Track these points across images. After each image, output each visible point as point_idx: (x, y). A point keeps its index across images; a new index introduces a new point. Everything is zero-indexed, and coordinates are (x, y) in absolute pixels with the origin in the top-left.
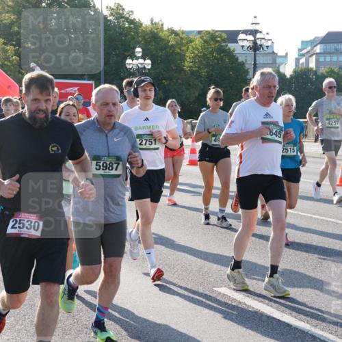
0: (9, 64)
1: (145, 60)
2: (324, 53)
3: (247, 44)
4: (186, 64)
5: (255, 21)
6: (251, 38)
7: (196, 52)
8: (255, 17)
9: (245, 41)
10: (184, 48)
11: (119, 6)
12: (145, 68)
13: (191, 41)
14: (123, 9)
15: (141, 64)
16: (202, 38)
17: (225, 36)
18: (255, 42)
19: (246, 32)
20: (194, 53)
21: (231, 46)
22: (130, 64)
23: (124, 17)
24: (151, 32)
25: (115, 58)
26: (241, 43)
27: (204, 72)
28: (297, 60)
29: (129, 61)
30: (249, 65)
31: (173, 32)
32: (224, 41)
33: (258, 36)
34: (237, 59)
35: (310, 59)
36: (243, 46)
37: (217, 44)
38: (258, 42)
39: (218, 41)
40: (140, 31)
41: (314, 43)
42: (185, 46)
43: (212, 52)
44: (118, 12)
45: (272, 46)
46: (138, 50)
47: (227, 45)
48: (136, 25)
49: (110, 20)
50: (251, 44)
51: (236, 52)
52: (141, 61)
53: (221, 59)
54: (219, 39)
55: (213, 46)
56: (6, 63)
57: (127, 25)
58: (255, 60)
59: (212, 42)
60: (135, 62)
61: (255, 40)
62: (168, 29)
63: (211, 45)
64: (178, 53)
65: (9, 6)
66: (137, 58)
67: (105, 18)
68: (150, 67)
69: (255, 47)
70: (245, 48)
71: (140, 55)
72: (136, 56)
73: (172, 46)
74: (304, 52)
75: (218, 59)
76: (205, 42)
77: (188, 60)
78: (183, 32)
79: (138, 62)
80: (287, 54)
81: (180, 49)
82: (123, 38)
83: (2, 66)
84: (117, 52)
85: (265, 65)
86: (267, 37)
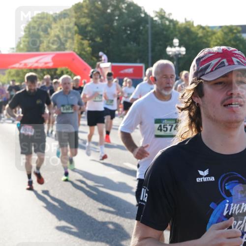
0: (85, 53)
1: (180, 48)
7: (218, 41)
10: (209, 39)
11: (162, 10)
12: (180, 54)
13: (214, 33)
14: (165, 13)
15: (178, 51)
16: (222, 31)
17: (240, 29)
20: (216, 42)
21: (244, 36)
22: (170, 51)
23: (165, 18)
24: (185, 28)
25: (159, 47)
29: (169, 49)
31: (201, 27)
32: (239, 32)
37: (234, 35)
39: (235, 33)
40: (177, 26)
42: (210, 36)
43: (230, 41)
46: (176, 41)
47: (241, 36)
48: (174, 23)
49: (156, 21)
52: (177, 49)
54: (235, 31)
55: (231, 36)
56: (83, 52)
57: (167, 23)
59: (230, 34)
60: (173, 49)
62: (198, 26)
64: (204, 43)
65: (85, 13)
66: (175, 47)
67: (152, 19)
68: (184, 53)
71: (177, 44)
72: (174, 45)
73: (201, 37)
76: (225, 33)
78: (209, 27)
81: (206, 39)
82: (165, 33)
83: (80, 55)
84: (161, 43)
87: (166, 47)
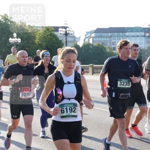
1: (18, 39)
2: (95, 37)
3: (62, 33)
4: (36, 41)
5: (66, 23)
6: (64, 30)
7: (41, 36)
8: (66, 21)
9: (62, 31)
10: (36, 34)
11: (6, 15)
12: (18, 42)
14: (8, 16)
15: (16, 40)
17: (53, 29)
18: (66, 32)
19: (62, 27)
20: (40, 36)
21: (56, 33)
22: (11, 40)
23: (8, 20)
25: (4, 38)
26: (60, 32)
27: (44, 45)
28: (85, 40)
29: (10, 39)
30: (64, 41)
32: (53, 31)
33: (67, 29)
34: (59, 39)
35: (90, 39)
36: (61, 34)
37: (50, 32)
39: (50, 31)
41: (91, 32)
42: (36, 33)
44: (5, 17)
45: (74, 34)
47: (54, 33)
49: (2, 21)
50: (64, 33)
51: (58, 36)
52: (16, 39)
53: (52, 39)
54: (50, 30)
57: (9, 23)
58: (66, 40)
59: (47, 31)
60: (13, 40)
63: (47, 32)
64: (32, 36)
66: (14, 38)
68: (20, 42)
69: (66, 34)
71: (16, 36)
72: (14, 37)
73: (30, 33)
74: (87, 36)
75: (50, 39)
76: (45, 31)
77: (37, 39)
80: (80, 37)
81: (33, 34)
82: (8, 29)
84: (5, 35)
85: (71, 42)
86: (71, 30)
87: (9, 38)
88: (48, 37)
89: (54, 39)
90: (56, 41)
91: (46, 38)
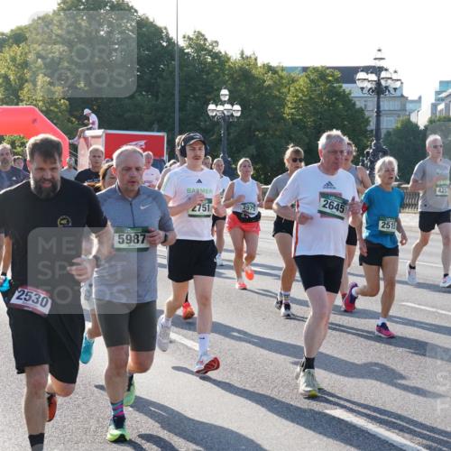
0: (56, 110)
1: (233, 105)
3: (369, 85)
4: (287, 111)
5: (379, 55)
6: (373, 77)
7: (300, 95)
8: (379, 50)
9: (366, 81)
10: (285, 90)
11: (199, 35)
12: (232, 115)
13: (293, 81)
14: (205, 40)
15: (228, 110)
16: (307, 76)
17: (338, 74)
18: (378, 83)
19: (367, 69)
20: (297, 96)
21: (346, 87)
22: (213, 110)
23: (206, 50)
24: (241, 69)
25: (193, 102)
26: (360, 84)
27: (310, 122)
28: (434, 106)
29: (212, 107)
30: (371, 113)
31: (269, 69)
32: (337, 80)
33: (383, 74)
34: (354, 104)
36: (362, 89)
37: (328, 85)
38: (383, 82)
39: (330, 81)
40: (227, 67)
42: (286, 87)
43: (320, 96)
44: (199, 42)
45: (401, 87)
46: (224, 92)
47: (341, 87)
48: (221, 59)
49: (188, 54)
50: (374, 86)
51: (352, 95)
52: (228, 106)
53: (333, 104)
54: (330, 78)
55: (322, 87)
56: (52, 108)
57: (209, 59)
58: (378, 107)
59: (321, 83)
60: (220, 108)
61: (379, 80)
62: (264, 65)
63: (319, 86)
64: (276, 96)
66: (223, 103)
67: (182, 50)
68: (239, 114)
69: (379, 90)
70: (365, 91)
71: (227, 98)
72: (221, 100)
73: (269, 87)
74: (443, 95)
75: (329, 105)
76: (312, 81)
77: (290, 105)
78: (283, 69)
79: (223, 108)
80: (420, 98)
81: (279, 91)
82: (205, 77)
83: (47, 113)
84: (196, 94)
85: (391, 113)
86: (395, 77)
87: (208, 105)
88: (322, 100)
89: (341, 106)
90: (347, 111)
91: (316, 103)
